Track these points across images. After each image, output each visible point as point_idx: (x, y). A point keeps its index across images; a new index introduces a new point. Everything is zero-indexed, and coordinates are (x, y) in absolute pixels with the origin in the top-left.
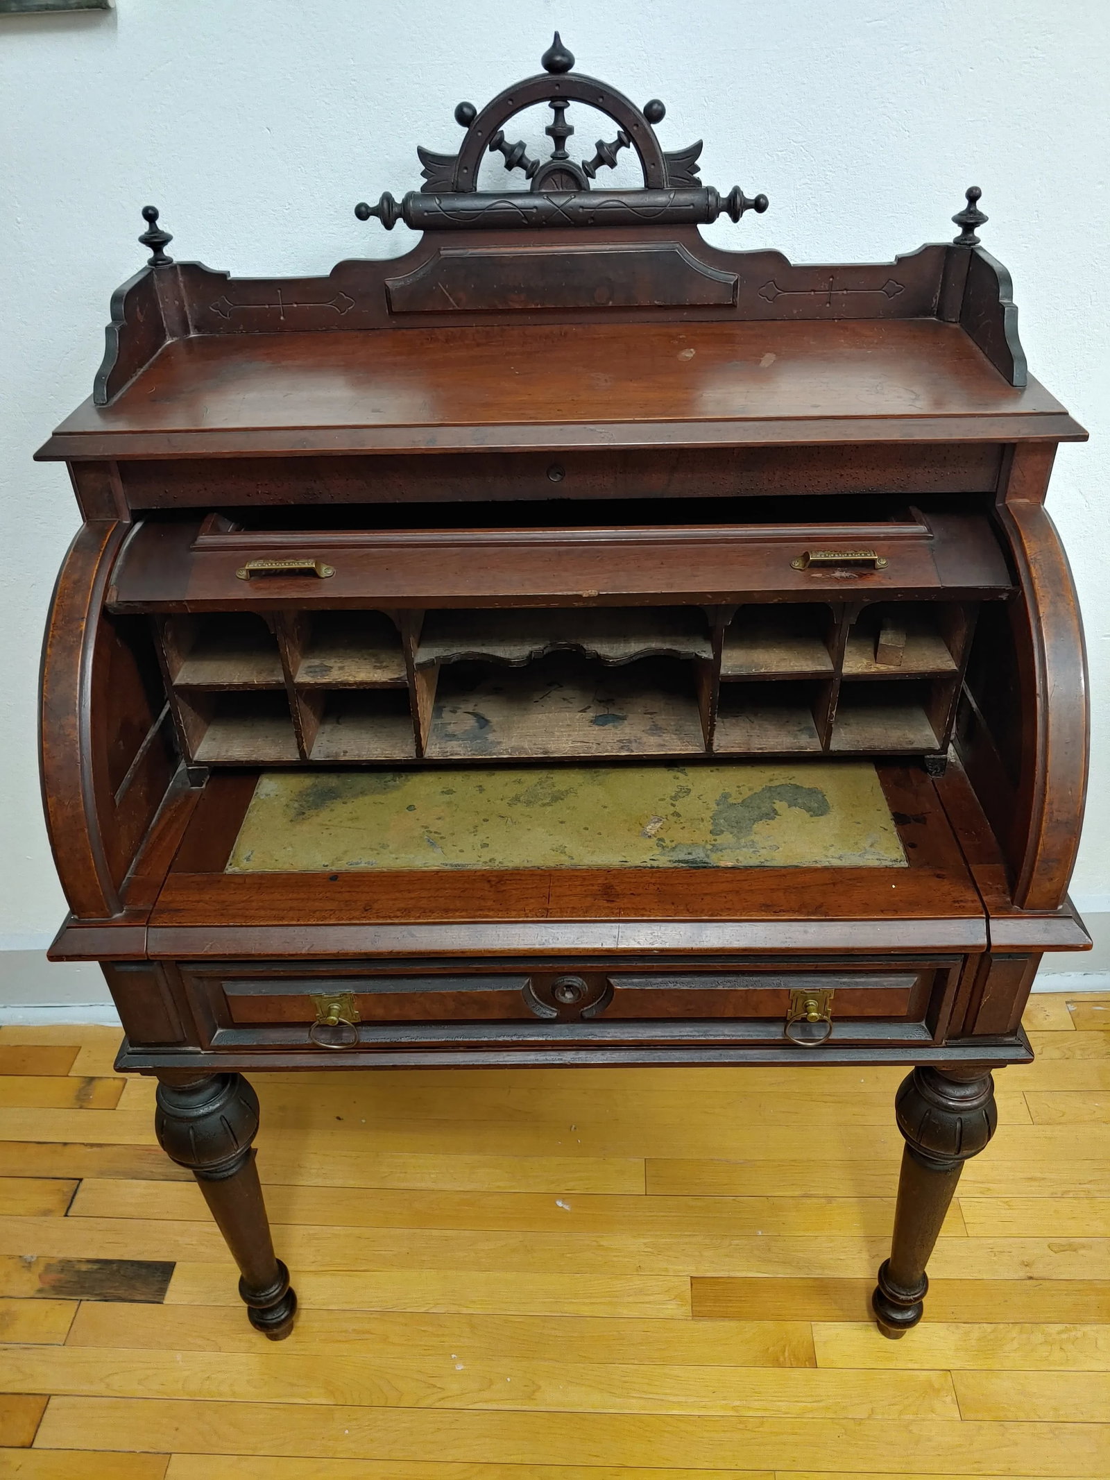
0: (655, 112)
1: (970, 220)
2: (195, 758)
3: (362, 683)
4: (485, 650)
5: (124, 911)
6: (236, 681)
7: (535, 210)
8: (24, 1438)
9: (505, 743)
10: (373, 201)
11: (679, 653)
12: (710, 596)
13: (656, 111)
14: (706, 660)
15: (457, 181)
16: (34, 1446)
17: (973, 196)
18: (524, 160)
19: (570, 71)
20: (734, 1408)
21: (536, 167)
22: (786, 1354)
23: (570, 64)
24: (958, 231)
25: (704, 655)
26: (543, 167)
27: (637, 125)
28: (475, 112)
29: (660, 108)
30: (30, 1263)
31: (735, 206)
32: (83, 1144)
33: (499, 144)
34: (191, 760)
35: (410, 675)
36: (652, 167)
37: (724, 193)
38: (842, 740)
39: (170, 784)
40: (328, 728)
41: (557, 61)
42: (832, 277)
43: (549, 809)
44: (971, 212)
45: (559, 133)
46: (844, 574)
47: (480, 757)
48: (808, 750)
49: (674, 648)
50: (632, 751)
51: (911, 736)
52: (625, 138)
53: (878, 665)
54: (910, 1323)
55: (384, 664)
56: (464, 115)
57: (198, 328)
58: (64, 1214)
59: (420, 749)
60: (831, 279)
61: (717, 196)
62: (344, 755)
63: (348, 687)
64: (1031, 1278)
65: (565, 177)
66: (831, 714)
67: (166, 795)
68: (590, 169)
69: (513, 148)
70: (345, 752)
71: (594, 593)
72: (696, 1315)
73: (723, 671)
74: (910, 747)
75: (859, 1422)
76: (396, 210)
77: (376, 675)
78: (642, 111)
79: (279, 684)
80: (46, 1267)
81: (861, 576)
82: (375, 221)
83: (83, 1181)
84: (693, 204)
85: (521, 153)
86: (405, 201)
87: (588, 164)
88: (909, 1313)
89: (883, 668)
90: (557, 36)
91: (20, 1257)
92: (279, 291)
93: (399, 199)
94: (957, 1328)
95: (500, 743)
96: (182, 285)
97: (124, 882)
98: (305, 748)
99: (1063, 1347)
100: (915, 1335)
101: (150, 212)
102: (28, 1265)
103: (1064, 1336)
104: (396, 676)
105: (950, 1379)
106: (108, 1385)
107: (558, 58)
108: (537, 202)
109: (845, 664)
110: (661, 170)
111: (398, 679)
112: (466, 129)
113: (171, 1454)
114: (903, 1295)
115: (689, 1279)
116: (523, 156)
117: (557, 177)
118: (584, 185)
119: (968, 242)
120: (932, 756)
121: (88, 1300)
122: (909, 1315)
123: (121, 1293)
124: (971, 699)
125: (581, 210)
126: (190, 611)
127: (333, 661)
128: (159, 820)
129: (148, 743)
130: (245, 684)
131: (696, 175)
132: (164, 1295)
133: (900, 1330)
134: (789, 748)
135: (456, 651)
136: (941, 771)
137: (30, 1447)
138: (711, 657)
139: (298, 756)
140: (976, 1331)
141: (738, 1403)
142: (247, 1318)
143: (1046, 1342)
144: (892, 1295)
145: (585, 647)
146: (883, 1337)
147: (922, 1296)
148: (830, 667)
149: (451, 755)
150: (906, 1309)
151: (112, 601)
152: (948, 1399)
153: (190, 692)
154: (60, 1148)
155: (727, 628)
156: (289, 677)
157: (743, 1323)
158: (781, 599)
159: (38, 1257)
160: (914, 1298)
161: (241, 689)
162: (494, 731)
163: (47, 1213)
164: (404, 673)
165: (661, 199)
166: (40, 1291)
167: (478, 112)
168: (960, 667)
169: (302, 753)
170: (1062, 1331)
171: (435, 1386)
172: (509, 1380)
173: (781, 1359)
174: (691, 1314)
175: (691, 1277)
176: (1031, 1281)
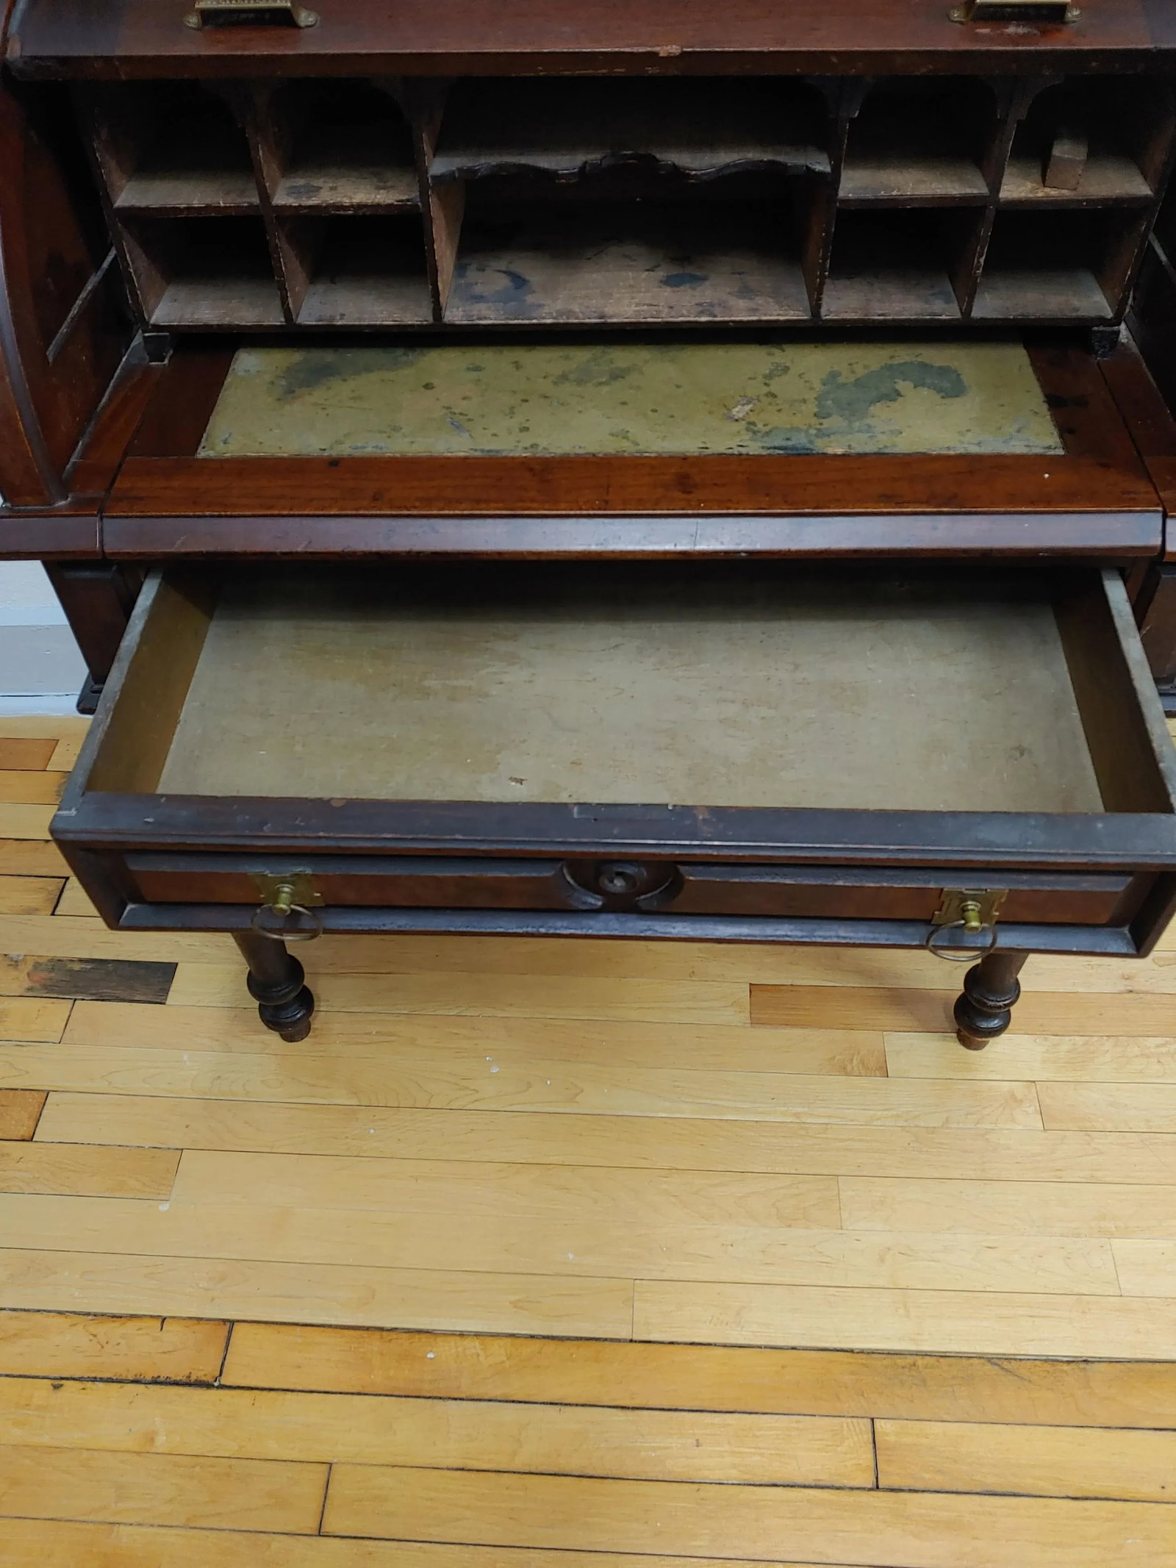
2: (152, 321)
3: (360, 206)
4: (523, 160)
5: (69, 499)
6: (196, 203)
8: (25, 1132)
9: (549, 305)
11: (784, 165)
12: (835, 60)
14: (822, 174)
16: (34, 1140)
20: (797, 1115)
22: (855, 1062)
25: (818, 168)
30: (16, 961)
34: (147, 323)
35: (424, 195)
38: (988, 305)
39: (124, 359)
40: (320, 288)
43: (605, 389)
46: (1021, 30)
47: (516, 322)
48: (944, 317)
49: (780, 158)
50: (715, 316)
51: (1075, 302)
53: (1047, 190)
54: (996, 1032)
55: (389, 184)
58: (50, 913)
59: (437, 310)
62: (341, 319)
63: (342, 212)
64: (1131, 991)
66: (979, 262)
67: (118, 371)
70: (342, 315)
71: (675, 49)
72: (755, 1022)
73: (841, 194)
74: (1074, 314)
75: (933, 1130)
77: (378, 196)
79: (251, 206)
80: (34, 966)
81: (1044, 33)
83: (69, 881)
88: (996, 1022)
89: (1053, 193)
91: (6, 955)
94: (1046, 1039)
95: (541, 306)
97: (68, 466)
98: (291, 306)
99: (1161, 1061)
100: (997, 1046)
102: (15, 963)
103: (1164, 1050)
104: (405, 197)
105: (1034, 1090)
106: (110, 1083)
109: (1004, 188)
111: (408, 200)
113: (182, 1149)
114: (992, 1001)
115: (748, 986)
120: (1101, 328)
121: (83, 1000)
122: (995, 1023)
123: (118, 993)
124: (1159, 251)
126: (123, 77)
127: (322, 180)
128: (110, 399)
129: (88, 294)
130: (208, 207)
132: (167, 996)
133: (984, 1039)
134: (918, 315)
135: (485, 162)
136: (1110, 350)
137: (31, 1140)
138: (828, 169)
139: (283, 319)
140: (1066, 1044)
141: (799, 1110)
142: (260, 1020)
143: (1142, 1055)
144: (978, 1001)
145: (658, 156)
146: (962, 1047)
147: (1012, 1003)
148: (983, 190)
149: (480, 319)
150: (993, 1016)
151: (15, 55)
152: (1031, 1110)
153: (138, 219)
154: (41, 845)
155: (852, 121)
156: (265, 197)
157: (806, 1031)
158: (931, 67)
159: (25, 956)
160: (1004, 1005)
161: (203, 214)
162: (534, 292)
163: (32, 911)
164: (415, 194)
166: (29, 989)
168: (1156, 192)
169: (287, 313)
170: (1162, 1045)
171: (468, 1088)
172: (549, 1082)
173: (849, 1068)
174: (749, 1021)
175: (750, 984)
176: (1131, 995)
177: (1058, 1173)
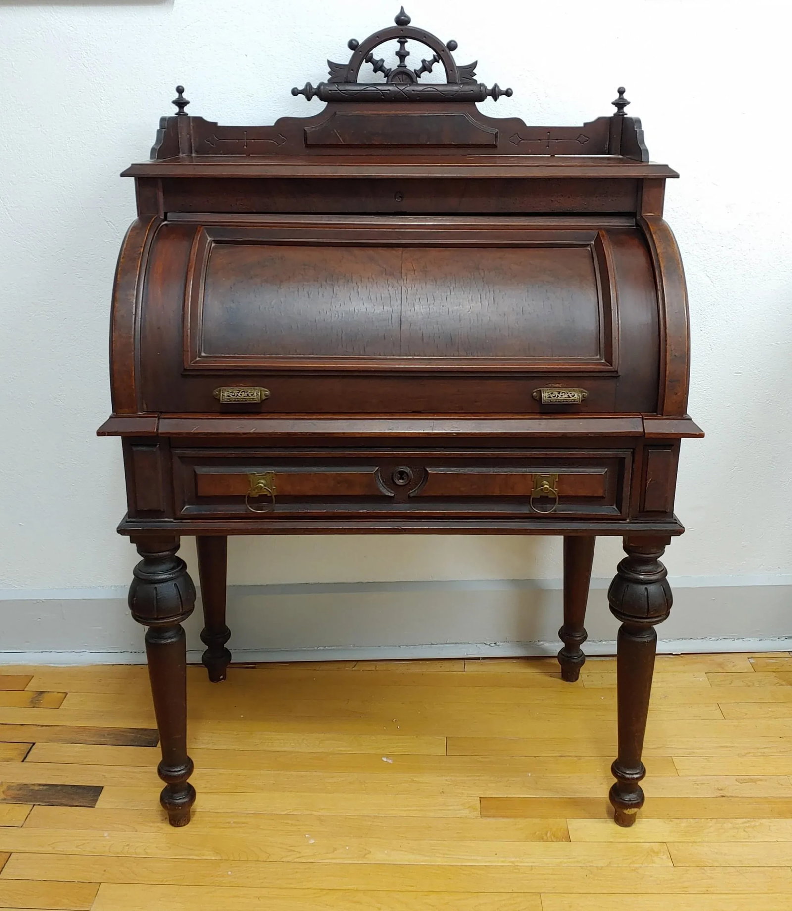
0: (452, 46)
1: (621, 104)
7: (388, 91)
10: (301, 87)
13: (453, 44)
15: (348, 77)
16: (0, 878)
17: (621, 91)
18: (383, 68)
19: (409, 25)
20: (512, 862)
21: (389, 72)
22: (549, 835)
23: (409, 22)
24: (615, 110)
26: (392, 71)
27: (443, 51)
28: (358, 44)
29: (455, 43)
31: (495, 93)
32: (36, 725)
33: (370, 60)
36: (451, 72)
37: (490, 87)
41: (402, 20)
42: (549, 132)
44: (621, 99)
45: (402, 55)
52: (437, 58)
56: (353, 45)
57: (197, 152)
58: (21, 761)
60: (549, 134)
61: (485, 87)
64: (723, 796)
65: (405, 76)
68: (418, 74)
69: (377, 62)
72: (482, 816)
75: (601, 868)
76: (314, 90)
78: (446, 45)
80: (8, 787)
82: (301, 96)
83: (35, 744)
84: (472, 90)
85: (381, 64)
86: (319, 87)
87: (417, 71)
90: (402, 8)
92: (245, 133)
93: (315, 86)
94: (672, 821)
96: (191, 128)
99: (746, 830)
100: (640, 825)
101: (180, 88)
103: (748, 825)
105: (665, 846)
106: (54, 848)
107: (403, 18)
108: (390, 88)
110: (455, 73)
112: (353, 52)
113: (101, 883)
114: (627, 774)
115: (479, 798)
116: (382, 66)
117: (400, 76)
118: (415, 80)
119: (621, 114)
121: (39, 806)
122: (634, 797)
123: (64, 801)
125: (413, 92)
131: (474, 78)
132: (95, 803)
140: (684, 823)
141: (513, 859)
143: (734, 828)
150: (631, 790)
152: (665, 857)
154: (19, 726)
157: (517, 820)
159: (2, 782)
160: (639, 778)
163: (8, 760)
165: (456, 88)
166: (4, 799)
167: (360, 43)
170: (745, 823)
171: (294, 851)
172: (347, 848)
173: (545, 838)
174: (480, 816)
175: (480, 797)
176: (724, 798)
177: (686, 889)
